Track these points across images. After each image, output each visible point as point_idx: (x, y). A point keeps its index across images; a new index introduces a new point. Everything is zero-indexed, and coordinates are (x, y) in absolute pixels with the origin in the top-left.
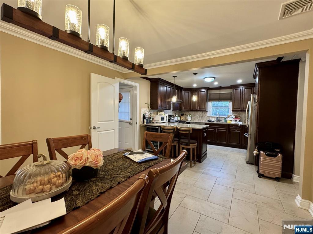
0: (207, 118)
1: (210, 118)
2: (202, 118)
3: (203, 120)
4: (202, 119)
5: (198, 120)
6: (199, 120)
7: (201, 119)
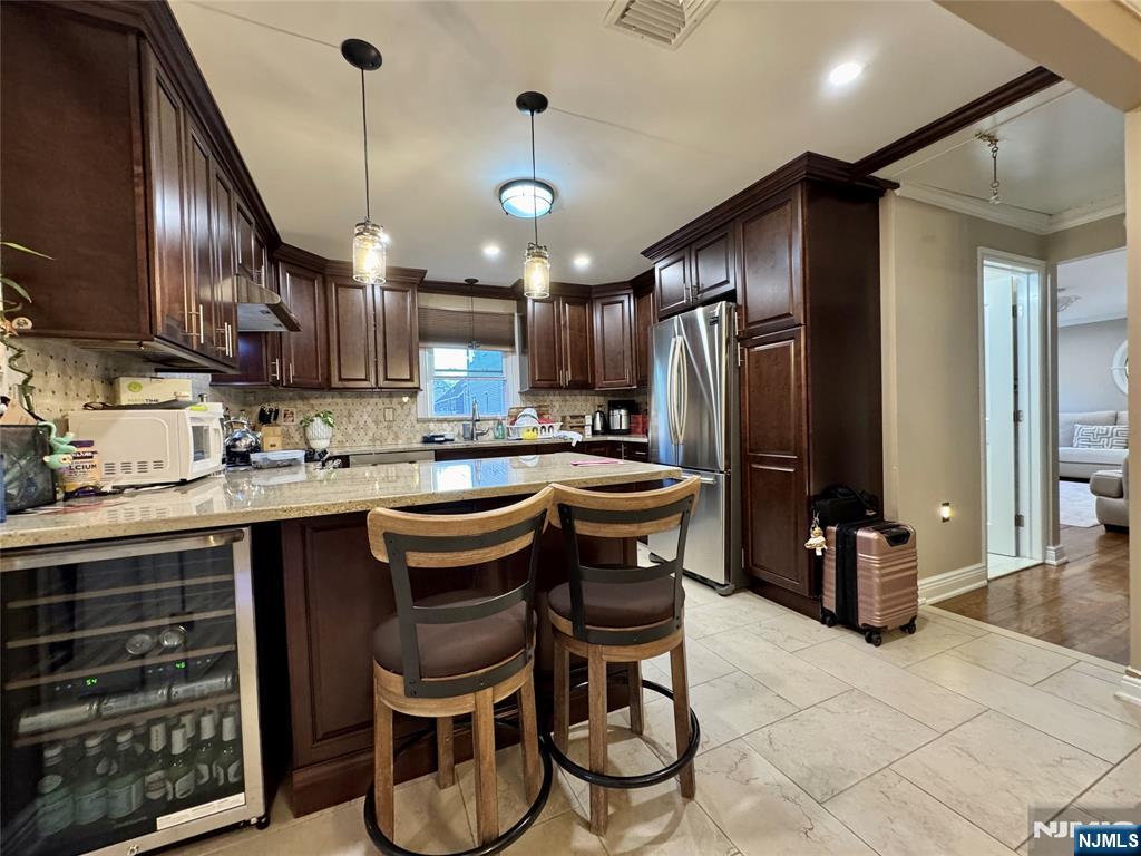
0: (418, 426)
1: (432, 425)
2: (389, 428)
3: (397, 437)
4: (392, 436)
5: (367, 438)
6: (374, 440)
7: (385, 432)
